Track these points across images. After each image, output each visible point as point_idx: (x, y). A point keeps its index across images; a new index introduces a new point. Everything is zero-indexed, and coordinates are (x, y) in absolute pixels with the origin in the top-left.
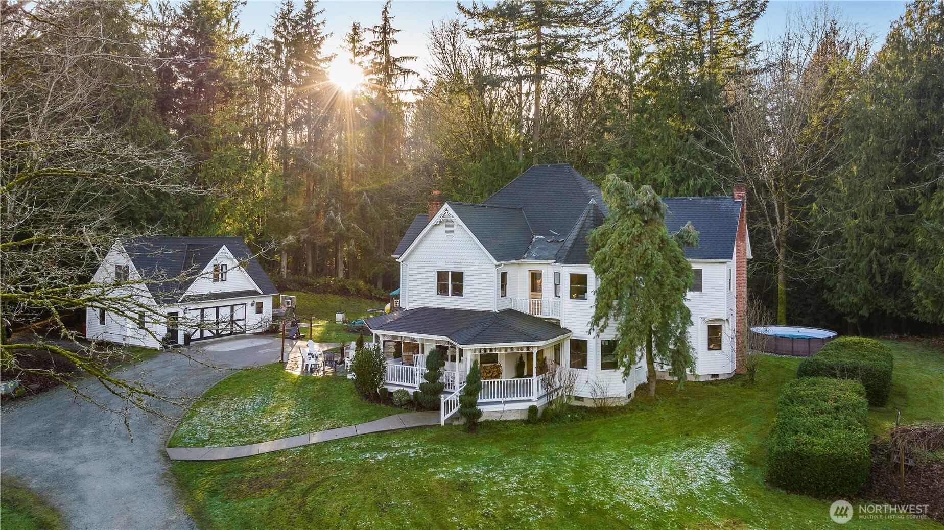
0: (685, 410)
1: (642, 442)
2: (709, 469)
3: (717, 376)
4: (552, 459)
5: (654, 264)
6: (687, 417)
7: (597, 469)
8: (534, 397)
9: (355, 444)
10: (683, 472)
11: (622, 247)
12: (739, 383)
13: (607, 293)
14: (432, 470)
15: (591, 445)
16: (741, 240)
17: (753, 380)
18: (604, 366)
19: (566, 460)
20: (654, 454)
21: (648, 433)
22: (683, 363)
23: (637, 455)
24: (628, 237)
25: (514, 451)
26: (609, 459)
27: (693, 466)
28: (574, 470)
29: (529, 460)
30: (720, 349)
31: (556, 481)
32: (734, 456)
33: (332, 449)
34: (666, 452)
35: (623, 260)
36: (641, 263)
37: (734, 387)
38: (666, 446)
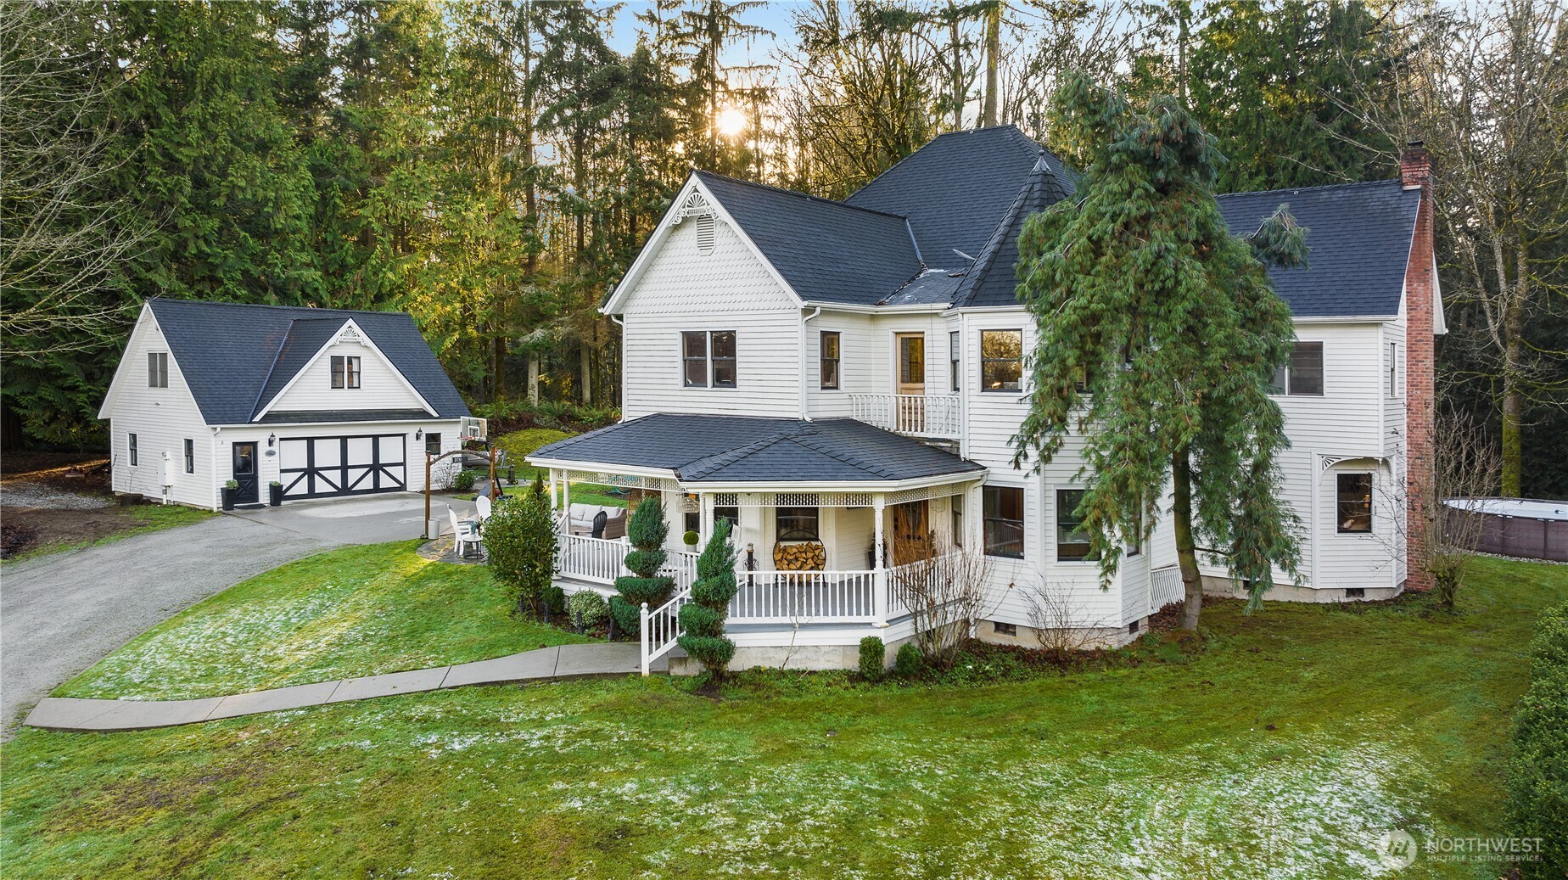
0: (1273, 666)
1: (1142, 741)
2: (1328, 828)
3: (1361, 591)
4: (883, 774)
5: (1182, 290)
6: (1275, 682)
7: (999, 809)
8: (879, 617)
9: (423, 709)
10: (1246, 833)
11: (1096, 247)
12: (1417, 608)
13: (1055, 361)
14: (559, 786)
15: (1004, 744)
16: (1419, 280)
17: (1450, 604)
18: (1067, 553)
19: (921, 779)
20: (1169, 775)
21: (1165, 719)
22: (1262, 543)
23: (1120, 776)
24: (1114, 221)
25: (794, 747)
26: (1040, 782)
27: (1277, 816)
28: (933, 811)
29: (820, 773)
30: (1368, 530)
31: (871, 839)
32: (1403, 793)
33: (365, 719)
34: (1204, 772)
35: (1099, 280)
36: (1148, 287)
37: (1404, 619)
38: (1207, 756)
